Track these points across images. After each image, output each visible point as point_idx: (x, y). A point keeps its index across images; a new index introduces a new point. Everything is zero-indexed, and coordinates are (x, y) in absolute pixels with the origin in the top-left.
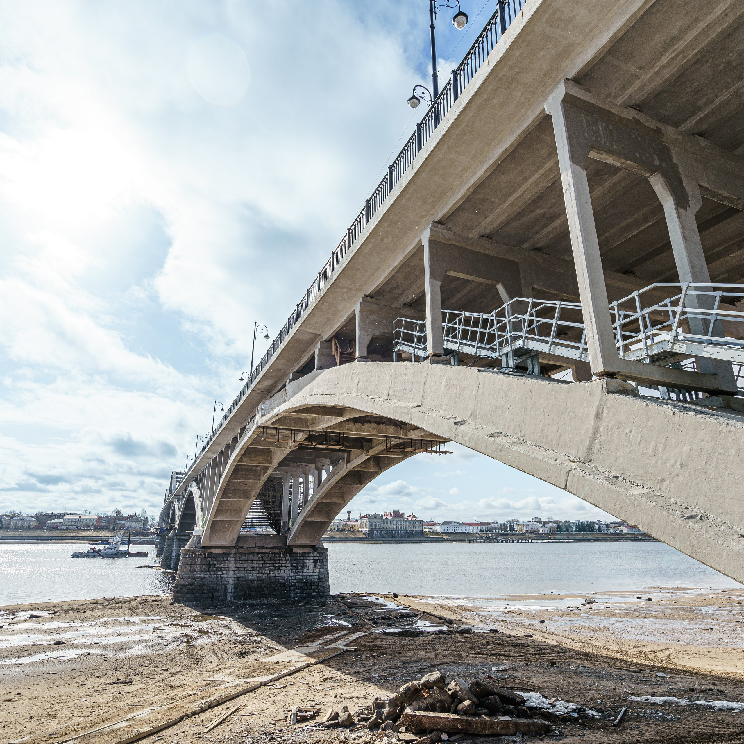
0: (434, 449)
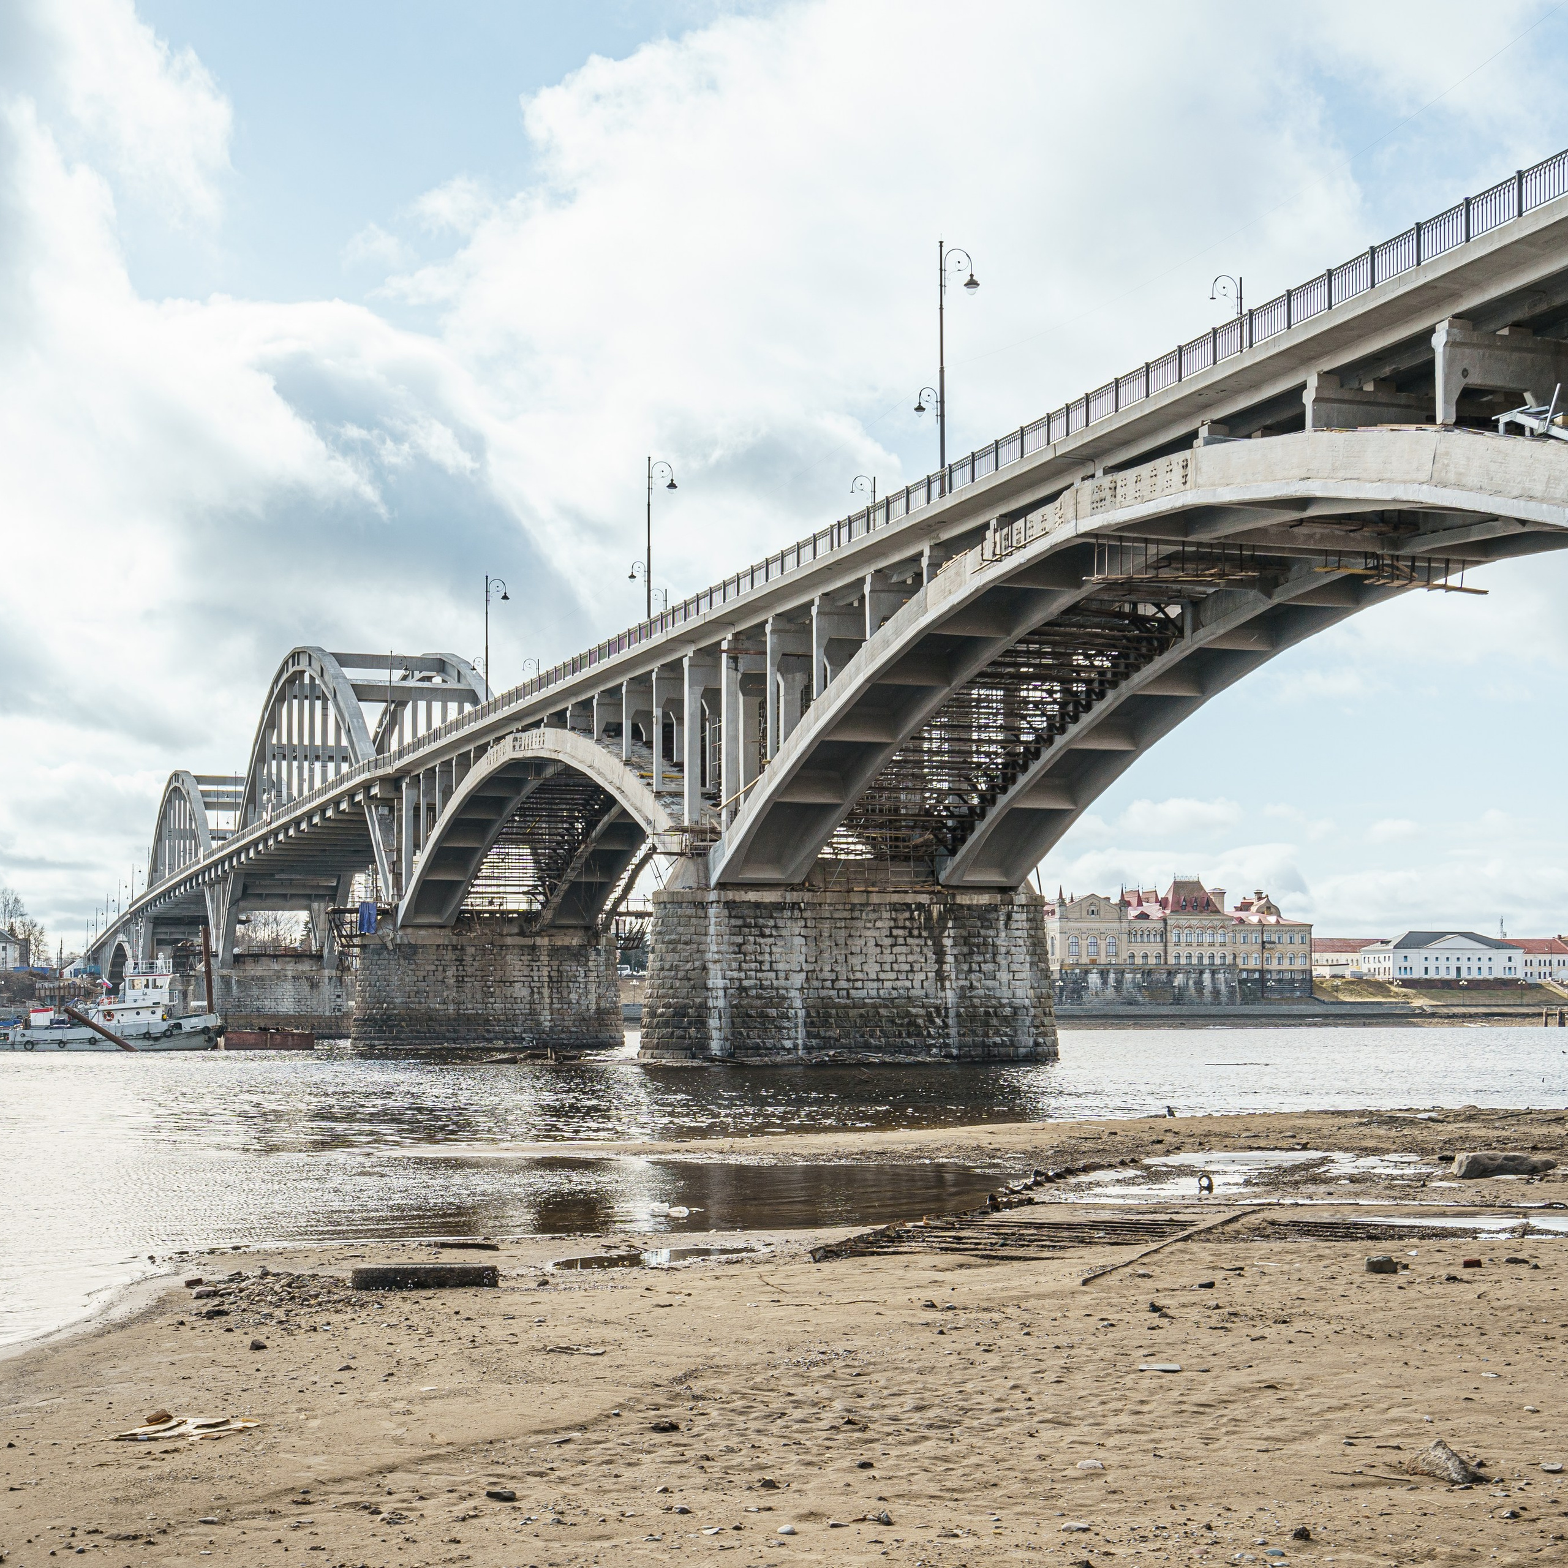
0: (1454, 580)
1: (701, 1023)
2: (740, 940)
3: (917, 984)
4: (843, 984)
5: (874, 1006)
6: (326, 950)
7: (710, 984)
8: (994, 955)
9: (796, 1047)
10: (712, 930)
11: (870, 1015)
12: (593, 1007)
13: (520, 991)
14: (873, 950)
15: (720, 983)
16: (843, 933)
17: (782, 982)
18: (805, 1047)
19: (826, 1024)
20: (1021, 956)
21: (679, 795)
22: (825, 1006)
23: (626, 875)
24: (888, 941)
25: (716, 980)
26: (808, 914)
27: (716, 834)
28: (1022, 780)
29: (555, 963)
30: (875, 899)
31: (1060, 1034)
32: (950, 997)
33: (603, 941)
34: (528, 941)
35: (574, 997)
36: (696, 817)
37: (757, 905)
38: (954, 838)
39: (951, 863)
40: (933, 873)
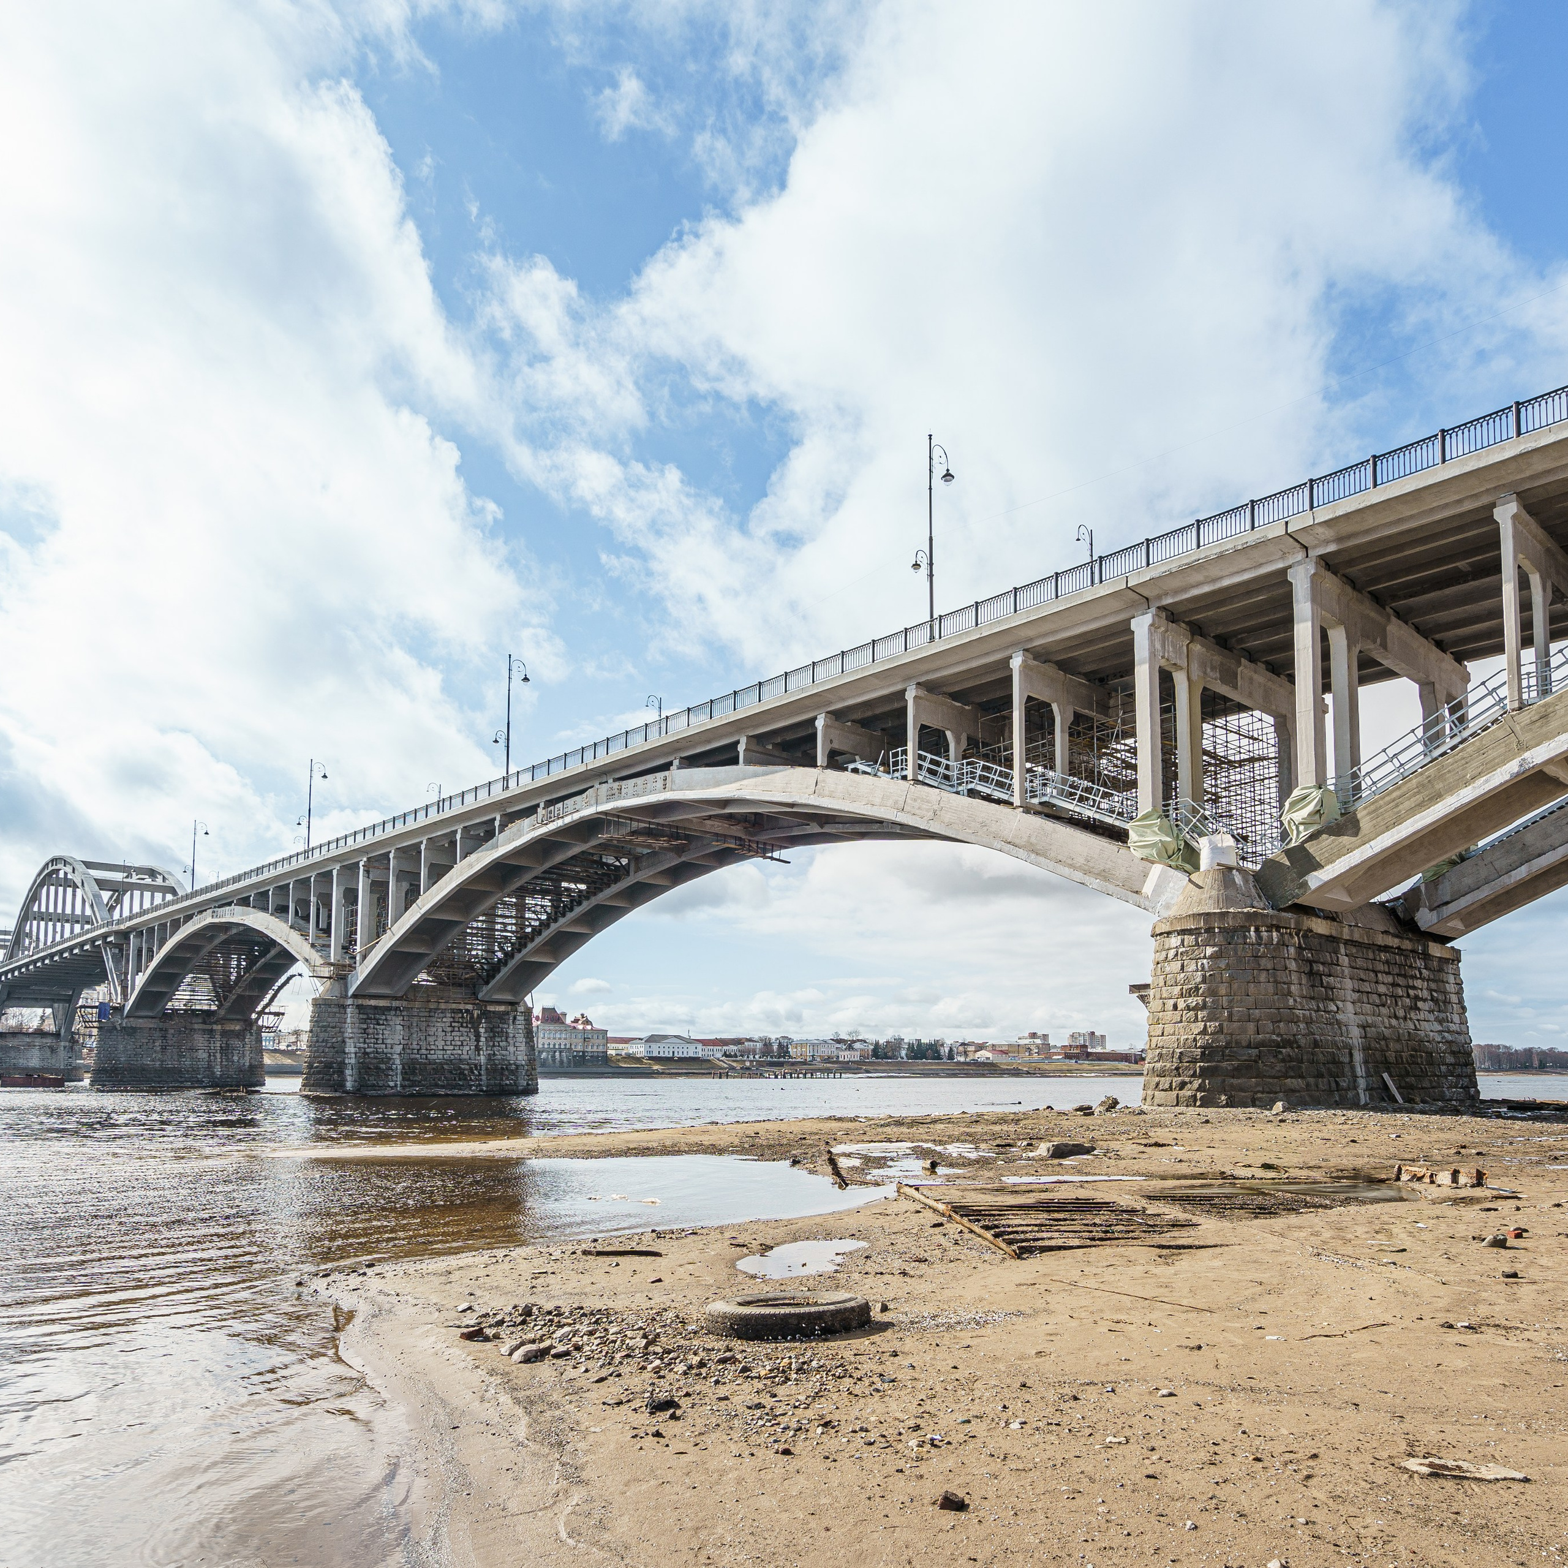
1: (341, 1072)
2: (365, 1026)
3: (465, 1052)
4: (424, 1051)
5: (441, 1064)
6: (63, 1031)
7: (347, 1050)
8: (507, 1038)
9: (396, 1086)
10: (349, 1020)
11: (438, 1068)
12: (247, 1064)
13: (202, 1055)
14: (440, 1034)
15: (353, 1050)
16: (424, 1024)
17: (389, 1050)
18: (402, 1086)
19: (414, 1073)
20: (521, 1038)
21: (329, 946)
22: (413, 1064)
23: (271, 992)
24: (449, 1029)
25: (350, 1048)
26: (404, 1013)
27: (352, 967)
28: (530, 946)
29: (224, 1040)
30: (443, 1006)
31: (539, 1081)
32: (483, 1059)
33: (255, 1028)
34: (208, 1027)
35: (236, 1058)
36: (338, 958)
37: (376, 1007)
38: (488, 975)
39: (485, 989)
40: (475, 994)
